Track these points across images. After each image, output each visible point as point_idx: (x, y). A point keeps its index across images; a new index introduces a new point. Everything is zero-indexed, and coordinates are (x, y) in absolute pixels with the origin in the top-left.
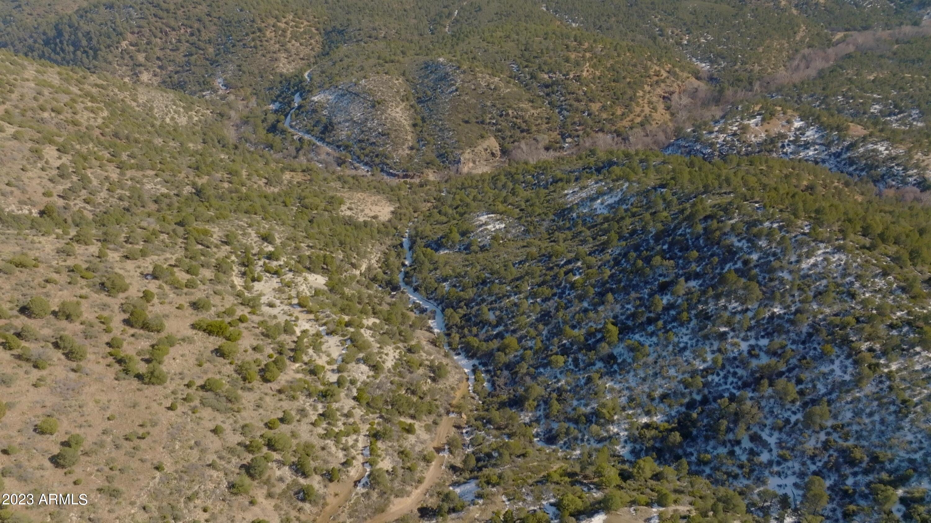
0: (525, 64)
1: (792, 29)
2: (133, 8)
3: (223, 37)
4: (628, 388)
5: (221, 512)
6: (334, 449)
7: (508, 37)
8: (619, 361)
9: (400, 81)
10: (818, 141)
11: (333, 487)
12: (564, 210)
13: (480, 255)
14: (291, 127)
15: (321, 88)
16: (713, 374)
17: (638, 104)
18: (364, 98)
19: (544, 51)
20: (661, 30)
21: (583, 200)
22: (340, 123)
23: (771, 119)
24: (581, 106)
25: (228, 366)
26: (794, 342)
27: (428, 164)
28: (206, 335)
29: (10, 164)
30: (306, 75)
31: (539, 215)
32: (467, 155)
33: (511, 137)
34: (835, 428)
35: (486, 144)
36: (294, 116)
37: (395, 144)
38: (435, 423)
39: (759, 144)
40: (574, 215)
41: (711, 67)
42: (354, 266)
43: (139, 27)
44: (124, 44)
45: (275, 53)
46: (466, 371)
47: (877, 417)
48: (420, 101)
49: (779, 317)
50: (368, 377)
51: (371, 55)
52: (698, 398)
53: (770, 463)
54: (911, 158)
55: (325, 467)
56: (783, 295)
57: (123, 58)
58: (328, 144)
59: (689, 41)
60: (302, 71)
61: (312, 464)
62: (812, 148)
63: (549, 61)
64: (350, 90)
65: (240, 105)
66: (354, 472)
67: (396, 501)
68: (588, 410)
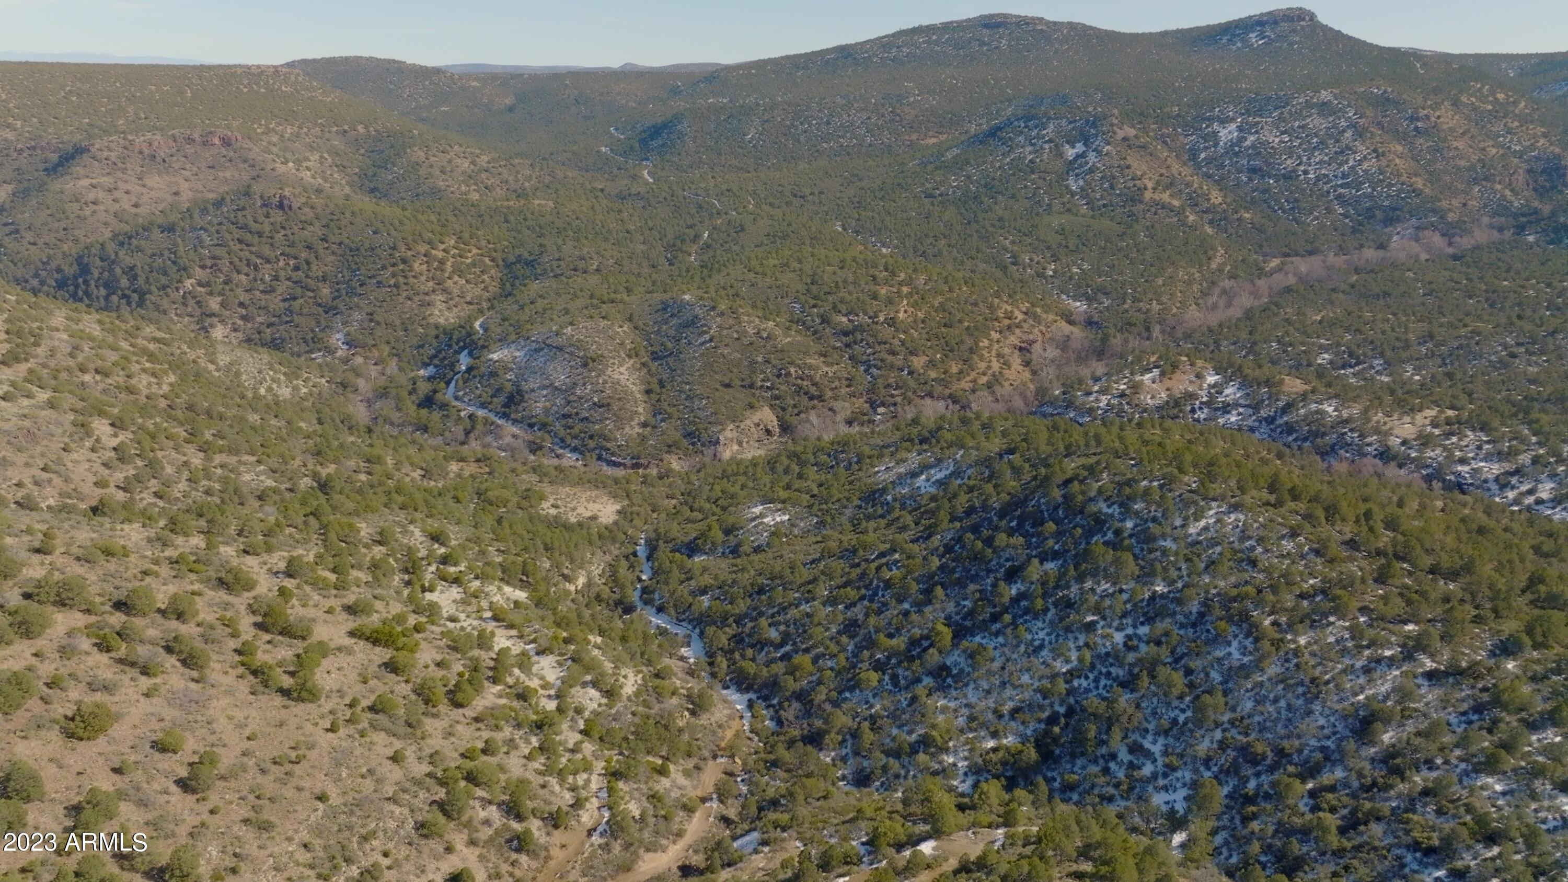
0: (812, 302)
1: (1205, 252)
2: (205, 230)
3: (345, 271)
4: (967, 705)
5: (407, 858)
6: (557, 788)
7: (787, 265)
8: (955, 672)
9: (625, 328)
10: (1242, 401)
11: (558, 836)
12: (874, 492)
13: (755, 558)
14: (457, 398)
15: (503, 341)
16: (1079, 677)
17: (982, 358)
18: (571, 354)
19: (841, 284)
20: (1013, 257)
21: (900, 477)
22: (533, 391)
23: (1173, 372)
24: (898, 361)
25: (403, 685)
26: (1182, 626)
27: (669, 446)
28: (370, 646)
29: (45, 442)
30: (477, 325)
31: (839, 500)
32: (729, 432)
33: (795, 406)
34: (1232, 722)
35: (757, 417)
36: (461, 382)
37: (618, 419)
38: (697, 768)
39: (1159, 408)
40: (889, 498)
41: (1089, 306)
42: (566, 578)
43: (214, 258)
44: (189, 283)
45: (427, 294)
46: (739, 707)
47: (1282, 703)
48: (655, 357)
49: (1163, 596)
50: (600, 705)
51: (579, 293)
52: (1062, 710)
53: (1155, 776)
54: (1368, 420)
55: (547, 809)
56: (1165, 569)
57: (185, 305)
58: (515, 421)
59: (1055, 271)
60: (470, 320)
61: (530, 804)
62: (1234, 412)
63: (849, 298)
64: (549, 342)
65: (374, 371)
66: (587, 817)
67: (648, 856)
68: (914, 737)
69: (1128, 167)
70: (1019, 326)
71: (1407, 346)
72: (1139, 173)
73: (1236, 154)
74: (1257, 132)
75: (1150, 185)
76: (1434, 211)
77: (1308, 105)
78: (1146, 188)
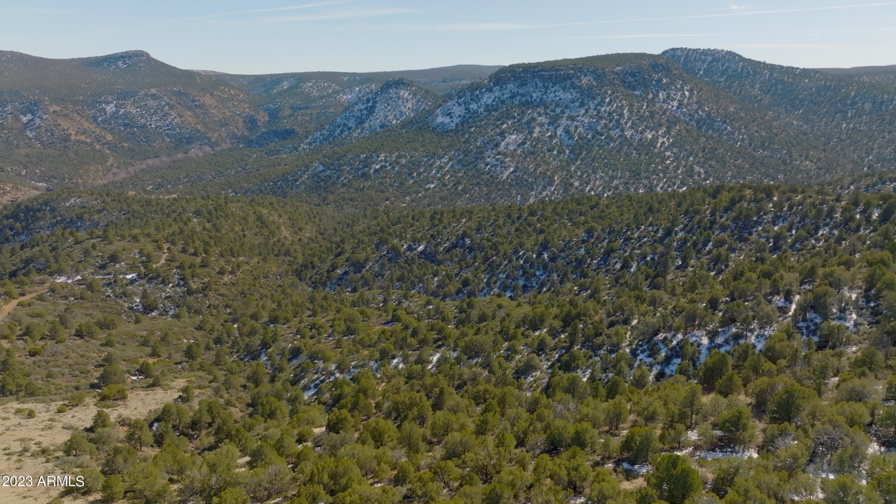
1: (104, 159)
41: (47, 184)
69: (60, 125)
70: (9, 192)
71: (179, 179)
72: (66, 128)
73: (117, 118)
74: (124, 108)
75: (73, 133)
76: (206, 138)
77: (146, 95)
78: (71, 134)
